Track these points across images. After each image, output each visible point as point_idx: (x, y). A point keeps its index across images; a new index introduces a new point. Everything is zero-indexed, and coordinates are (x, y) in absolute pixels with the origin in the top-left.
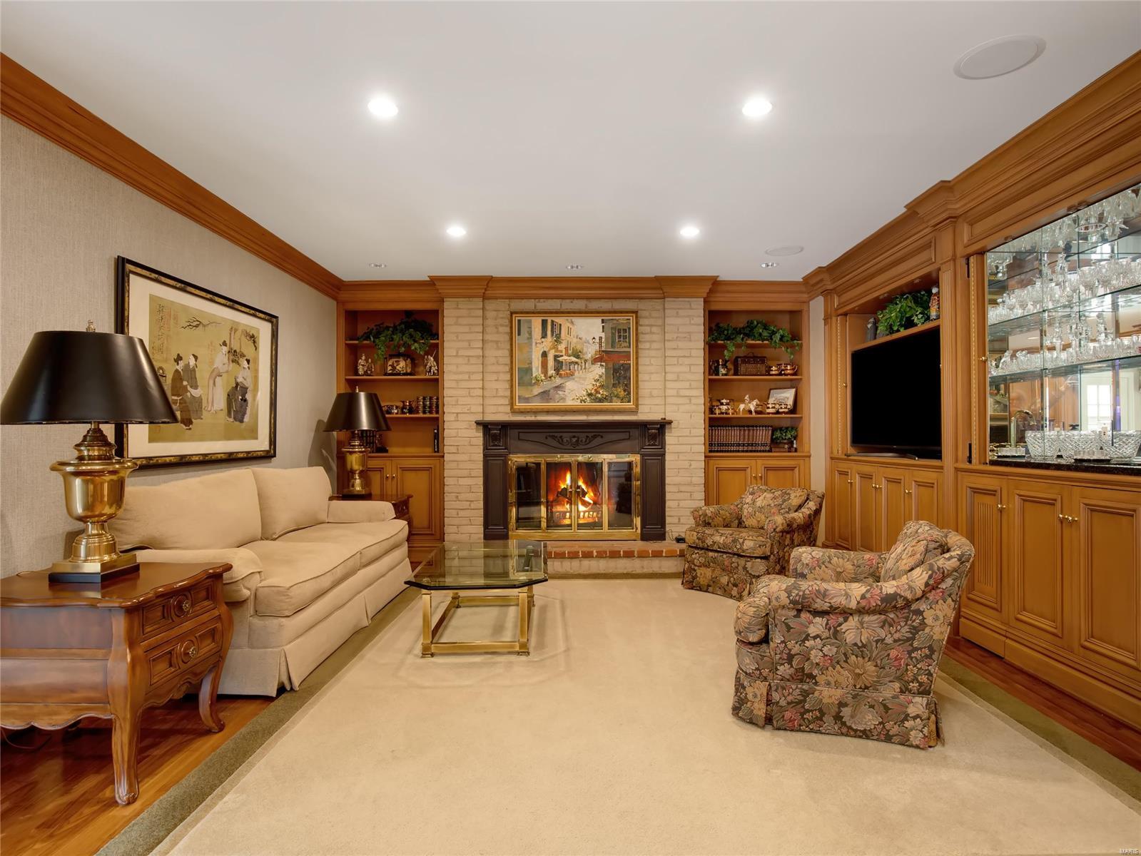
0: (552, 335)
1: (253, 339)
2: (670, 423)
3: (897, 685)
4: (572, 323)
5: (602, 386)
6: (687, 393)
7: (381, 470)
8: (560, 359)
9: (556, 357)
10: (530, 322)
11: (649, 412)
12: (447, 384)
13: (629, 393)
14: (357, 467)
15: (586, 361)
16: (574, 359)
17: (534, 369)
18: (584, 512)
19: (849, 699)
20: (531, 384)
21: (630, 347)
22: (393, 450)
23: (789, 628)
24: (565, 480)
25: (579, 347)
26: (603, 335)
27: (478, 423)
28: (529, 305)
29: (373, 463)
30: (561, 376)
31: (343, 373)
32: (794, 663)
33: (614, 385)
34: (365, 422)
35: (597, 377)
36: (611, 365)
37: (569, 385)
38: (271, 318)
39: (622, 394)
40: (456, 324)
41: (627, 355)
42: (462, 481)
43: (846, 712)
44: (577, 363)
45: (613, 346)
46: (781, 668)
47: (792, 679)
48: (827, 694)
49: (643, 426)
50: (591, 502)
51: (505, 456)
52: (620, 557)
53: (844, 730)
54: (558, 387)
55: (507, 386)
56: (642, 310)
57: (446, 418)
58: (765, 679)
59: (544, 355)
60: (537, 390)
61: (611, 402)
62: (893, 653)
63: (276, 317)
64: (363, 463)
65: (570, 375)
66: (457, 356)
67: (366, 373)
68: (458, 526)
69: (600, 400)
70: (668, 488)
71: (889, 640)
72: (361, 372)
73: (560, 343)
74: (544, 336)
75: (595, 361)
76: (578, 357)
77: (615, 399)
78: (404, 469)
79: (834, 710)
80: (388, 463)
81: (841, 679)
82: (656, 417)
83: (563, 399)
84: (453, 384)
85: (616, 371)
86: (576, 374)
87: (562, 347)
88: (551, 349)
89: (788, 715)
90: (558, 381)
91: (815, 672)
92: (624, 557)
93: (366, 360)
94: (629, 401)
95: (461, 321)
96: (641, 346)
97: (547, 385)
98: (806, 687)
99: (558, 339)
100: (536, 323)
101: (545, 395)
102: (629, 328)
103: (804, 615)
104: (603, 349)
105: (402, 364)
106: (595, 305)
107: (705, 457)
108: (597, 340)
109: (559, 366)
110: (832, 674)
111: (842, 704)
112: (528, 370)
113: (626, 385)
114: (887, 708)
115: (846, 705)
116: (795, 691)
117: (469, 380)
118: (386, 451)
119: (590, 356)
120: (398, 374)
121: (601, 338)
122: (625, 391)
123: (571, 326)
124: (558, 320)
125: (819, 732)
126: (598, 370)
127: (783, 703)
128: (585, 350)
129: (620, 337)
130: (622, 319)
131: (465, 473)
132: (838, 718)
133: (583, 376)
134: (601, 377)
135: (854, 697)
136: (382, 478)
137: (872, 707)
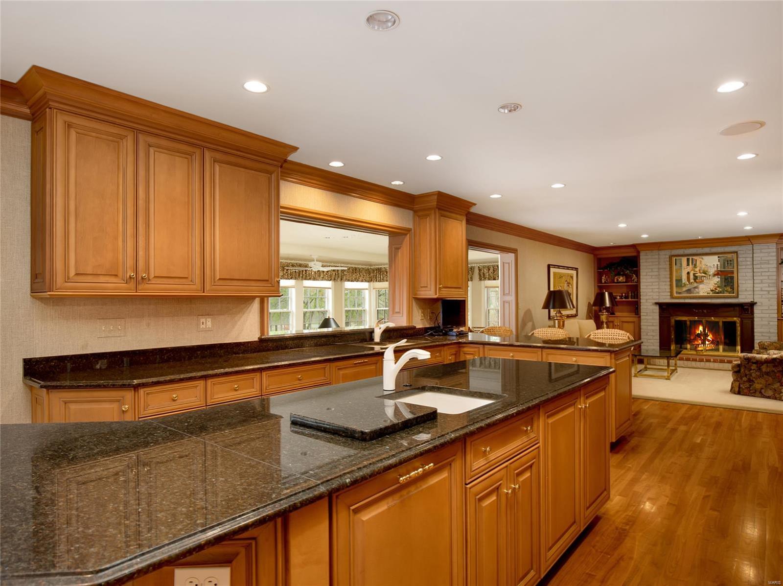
0: (692, 264)
1: (572, 277)
2: (756, 303)
3: (779, 384)
4: (702, 259)
5: (718, 287)
6: (768, 289)
7: (613, 322)
8: (696, 275)
9: (694, 274)
10: (681, 259)
11: (744, 298)
12: (641, 287)
13: (733, 290)
14: (605, 320)
15: (710, 275)
16: (704, 275)
17: (683, 280)
18: (708, 344)
19: (764, 387)
20: (681, 286)
21: (733, 268)
22: (617, 314)
23: (745, 367)
24: (699, 329)
25: (706, 269)
26: (719, 263)
27: (656, 303)
28: (681, 252)
29: (611, 319)
30: (697, 282)
31: (596, 283)
32: (747, 377)
33: (725, 286)
34: (608, 304)
35: (716, 282)
36: (723, 277)
37: (701, 286)
38: (576, 269)
39: (730, 290)
40: (646, 262)
41: (732, 272)
42: (649, 328)
43: (763, 391)
44: (705, 276)
45: (724, 268)
46: (743, 378)
47: (747, 381)
48: (758, 386)
49: (741, 306)
50: (711, 340)
51: (669, 317)
52: (725, 362)
53: (763, 396)
54: (695, 288)
55: (669, 287)
56: (740, 250)
57: (642, 301)
58: (739, 381)
59: (688, 273)
60: (684, 289)
61: (724, 293)
62: (777, 375)
63: (578, 268)
64: (607, 319)
65: (702, 282)
66: (646, 275)
67: (605, 283)
68: (647, 346)
69: (718, 293)
70: (755, 334)
71: (776, 371)
72: (603, 282)
73: (696, 268)
74: (688, 265)
75: (714, 275)
76: (706, 274)
77: (726, 292)
78: (623, 322)
79: (759, 390)
80: (616, 319)
81: (762, 382)
82: (748, 300)
83: (698, 293)
84: (645, 287)
85: (726, 279)
86: (705, 281)
87: (697, 269)
88: (692, 270)
89: (745, 391)
90: (695, 285)
91: (754, 380)
92: (727, 363)
93: (605, 277)
94: (734, 293)
95: (648, 260)
96: (739, 267)
97: (689, 287)
98: (751, 384)
99: (695, 266)
100: (684, 260)
101: (689, 291)
102: (733, 260)
103: (750, 364)
104: (719, 270)
105: (621, 278)
106: (714, 250)
107: (778, 320)
108: (716, 266)
109: (695, 278)
110: (759, 380)
111: (762, 389)
112: (681, 280)
113: (732, 286)
114: (775, 390)
115: (763, 389)
116: (747, 385)
117: (652, 285)
118: (614, 314)
119: (712, 273)
120: (620, 282)
121: (717, 265)
122: (731, 288)
123: (701, 260)
124: (695, 258)
125: (754, 396)
126: (717, 279)
127: (743, 387)
128: (709, 270)
129: (728, 264)
130: (729, 256)
131: (650, 324)
132: (760, 392)
133: (709, 282)
134: (718, 282)
135: (766, 387)
136: (613, 325)
137: (771, 389)
